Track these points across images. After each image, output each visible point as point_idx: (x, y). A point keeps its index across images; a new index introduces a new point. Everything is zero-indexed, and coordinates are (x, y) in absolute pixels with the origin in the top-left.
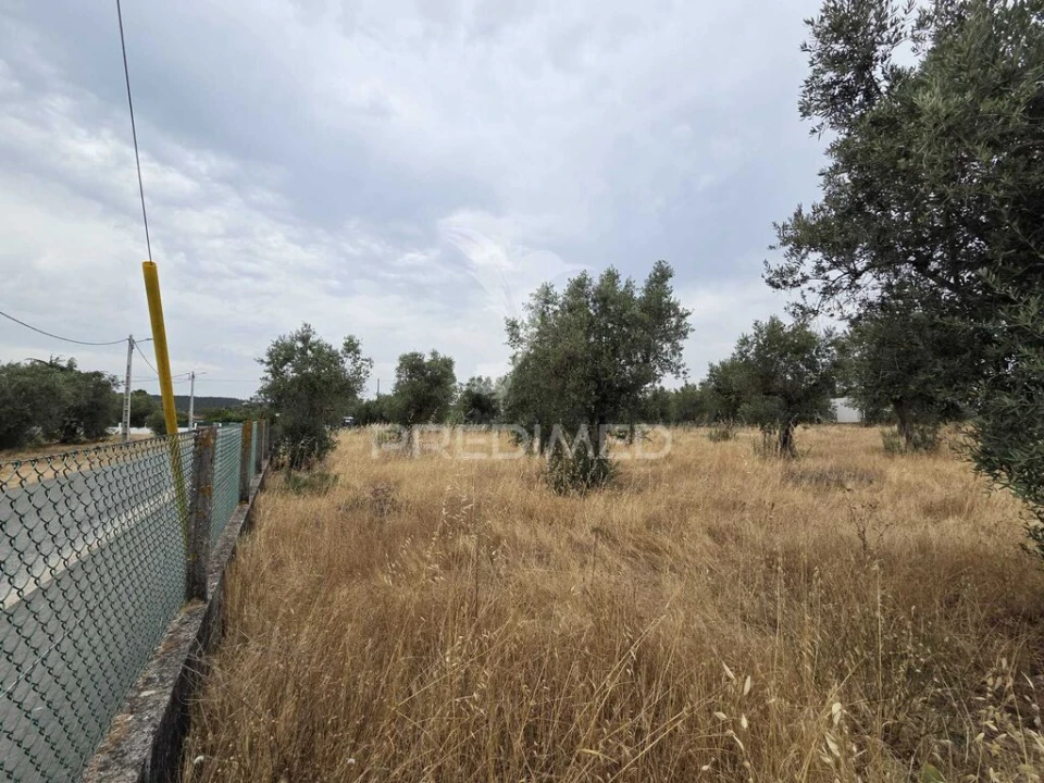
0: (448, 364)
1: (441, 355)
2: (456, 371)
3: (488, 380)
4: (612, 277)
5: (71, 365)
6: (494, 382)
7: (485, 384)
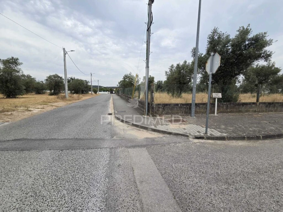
0: (153, 78)
1: (152, 76)
2: (155, 80)
3: (162, 81)
4: (185, 62)
5: (74, 78)
6: (163, 82)
7: (161, 82)
